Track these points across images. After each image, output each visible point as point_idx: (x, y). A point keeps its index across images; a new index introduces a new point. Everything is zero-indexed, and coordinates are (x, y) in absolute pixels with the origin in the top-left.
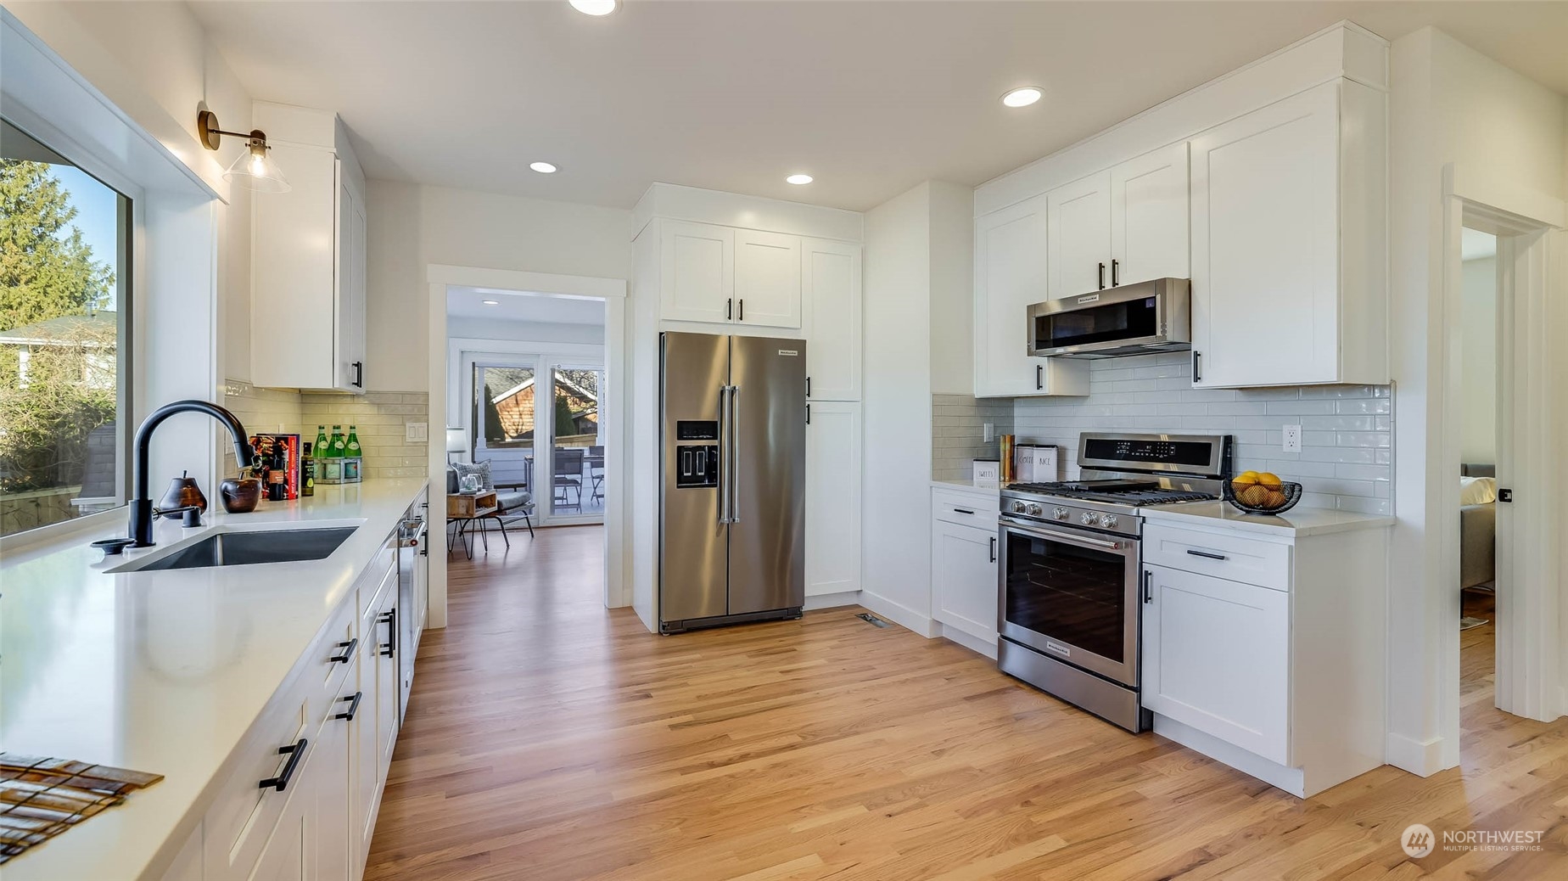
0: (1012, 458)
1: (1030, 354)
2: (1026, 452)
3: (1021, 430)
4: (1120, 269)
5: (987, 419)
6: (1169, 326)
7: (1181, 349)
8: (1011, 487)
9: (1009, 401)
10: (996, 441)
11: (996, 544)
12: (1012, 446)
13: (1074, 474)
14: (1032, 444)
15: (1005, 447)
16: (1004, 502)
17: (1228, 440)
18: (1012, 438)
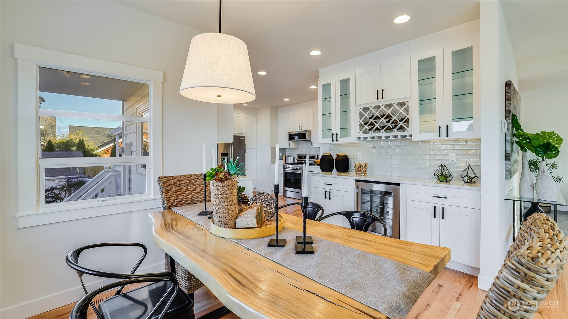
0: (285, 159)
1: (288, 140)
2: (288, 158)
3: (287, 154)
4: (302, 127)
5: (281, 152)
6: (308, 138)
7: (310, 141)
8: (285, 164)
9: (285, 149)
10: (283, 156)
11: (283, 174)
12: (285, 157)
13: (296, 161)
14: (289, 156)
15: (284, 157)
16: (284, 166)
17: (318, 155)
18: (286, 156)
